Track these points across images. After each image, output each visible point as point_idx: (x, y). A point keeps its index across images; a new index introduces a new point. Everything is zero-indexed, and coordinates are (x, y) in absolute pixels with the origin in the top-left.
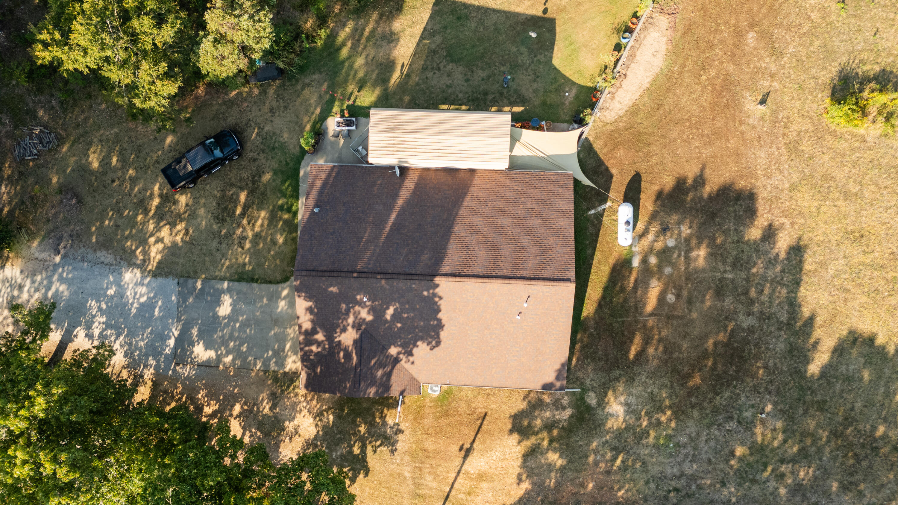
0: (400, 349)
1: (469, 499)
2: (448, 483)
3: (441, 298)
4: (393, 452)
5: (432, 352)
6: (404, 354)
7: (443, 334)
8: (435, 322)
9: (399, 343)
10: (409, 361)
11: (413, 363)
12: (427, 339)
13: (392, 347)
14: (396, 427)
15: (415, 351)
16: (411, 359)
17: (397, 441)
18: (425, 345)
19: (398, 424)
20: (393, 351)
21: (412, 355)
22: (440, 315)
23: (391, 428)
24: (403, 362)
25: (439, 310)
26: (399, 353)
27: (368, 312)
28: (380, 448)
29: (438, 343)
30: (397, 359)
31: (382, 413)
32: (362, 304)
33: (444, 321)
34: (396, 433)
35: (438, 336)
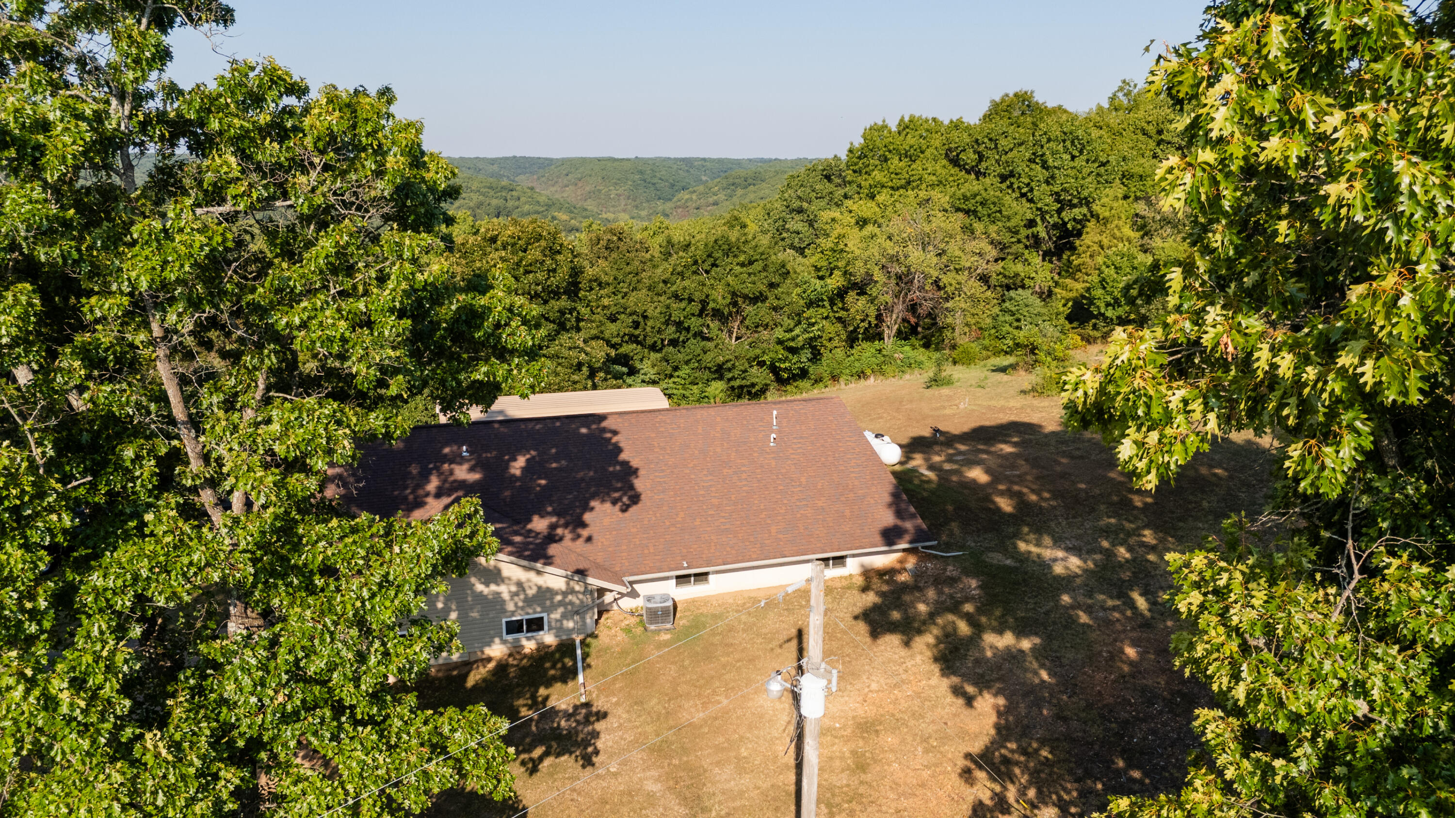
0: (554, 519)
1: (868, 777)
2: (787, 766)
3: (615, 433)
4: (588, 761)
5: (627, 514)
6: (566, 526)
7: (639, 484)
8: (618, 468)
9: (550, 509)
10: (579, 536)
11: (589, 539)
12: (608, 494)
13: (536, 518)
14: (584, 711)
15: (587, 517)
16: (585, 533)
17: (596, 735)
18: (608, 505)
19: (587, 705)
20: (539, 524)
21: (584, 525)
22: (623, 456)
23: (568, 716)
24: (567, 542)
25: (618, 450)
26: (553, 527)
27: (472, 469)
28: (548, 762)
29: (635, 499)
30: (551, 538)
31: (534, 697)
32: (457, 459)
33: (634, 463)
34: (587, 721)
35: (632, 487)
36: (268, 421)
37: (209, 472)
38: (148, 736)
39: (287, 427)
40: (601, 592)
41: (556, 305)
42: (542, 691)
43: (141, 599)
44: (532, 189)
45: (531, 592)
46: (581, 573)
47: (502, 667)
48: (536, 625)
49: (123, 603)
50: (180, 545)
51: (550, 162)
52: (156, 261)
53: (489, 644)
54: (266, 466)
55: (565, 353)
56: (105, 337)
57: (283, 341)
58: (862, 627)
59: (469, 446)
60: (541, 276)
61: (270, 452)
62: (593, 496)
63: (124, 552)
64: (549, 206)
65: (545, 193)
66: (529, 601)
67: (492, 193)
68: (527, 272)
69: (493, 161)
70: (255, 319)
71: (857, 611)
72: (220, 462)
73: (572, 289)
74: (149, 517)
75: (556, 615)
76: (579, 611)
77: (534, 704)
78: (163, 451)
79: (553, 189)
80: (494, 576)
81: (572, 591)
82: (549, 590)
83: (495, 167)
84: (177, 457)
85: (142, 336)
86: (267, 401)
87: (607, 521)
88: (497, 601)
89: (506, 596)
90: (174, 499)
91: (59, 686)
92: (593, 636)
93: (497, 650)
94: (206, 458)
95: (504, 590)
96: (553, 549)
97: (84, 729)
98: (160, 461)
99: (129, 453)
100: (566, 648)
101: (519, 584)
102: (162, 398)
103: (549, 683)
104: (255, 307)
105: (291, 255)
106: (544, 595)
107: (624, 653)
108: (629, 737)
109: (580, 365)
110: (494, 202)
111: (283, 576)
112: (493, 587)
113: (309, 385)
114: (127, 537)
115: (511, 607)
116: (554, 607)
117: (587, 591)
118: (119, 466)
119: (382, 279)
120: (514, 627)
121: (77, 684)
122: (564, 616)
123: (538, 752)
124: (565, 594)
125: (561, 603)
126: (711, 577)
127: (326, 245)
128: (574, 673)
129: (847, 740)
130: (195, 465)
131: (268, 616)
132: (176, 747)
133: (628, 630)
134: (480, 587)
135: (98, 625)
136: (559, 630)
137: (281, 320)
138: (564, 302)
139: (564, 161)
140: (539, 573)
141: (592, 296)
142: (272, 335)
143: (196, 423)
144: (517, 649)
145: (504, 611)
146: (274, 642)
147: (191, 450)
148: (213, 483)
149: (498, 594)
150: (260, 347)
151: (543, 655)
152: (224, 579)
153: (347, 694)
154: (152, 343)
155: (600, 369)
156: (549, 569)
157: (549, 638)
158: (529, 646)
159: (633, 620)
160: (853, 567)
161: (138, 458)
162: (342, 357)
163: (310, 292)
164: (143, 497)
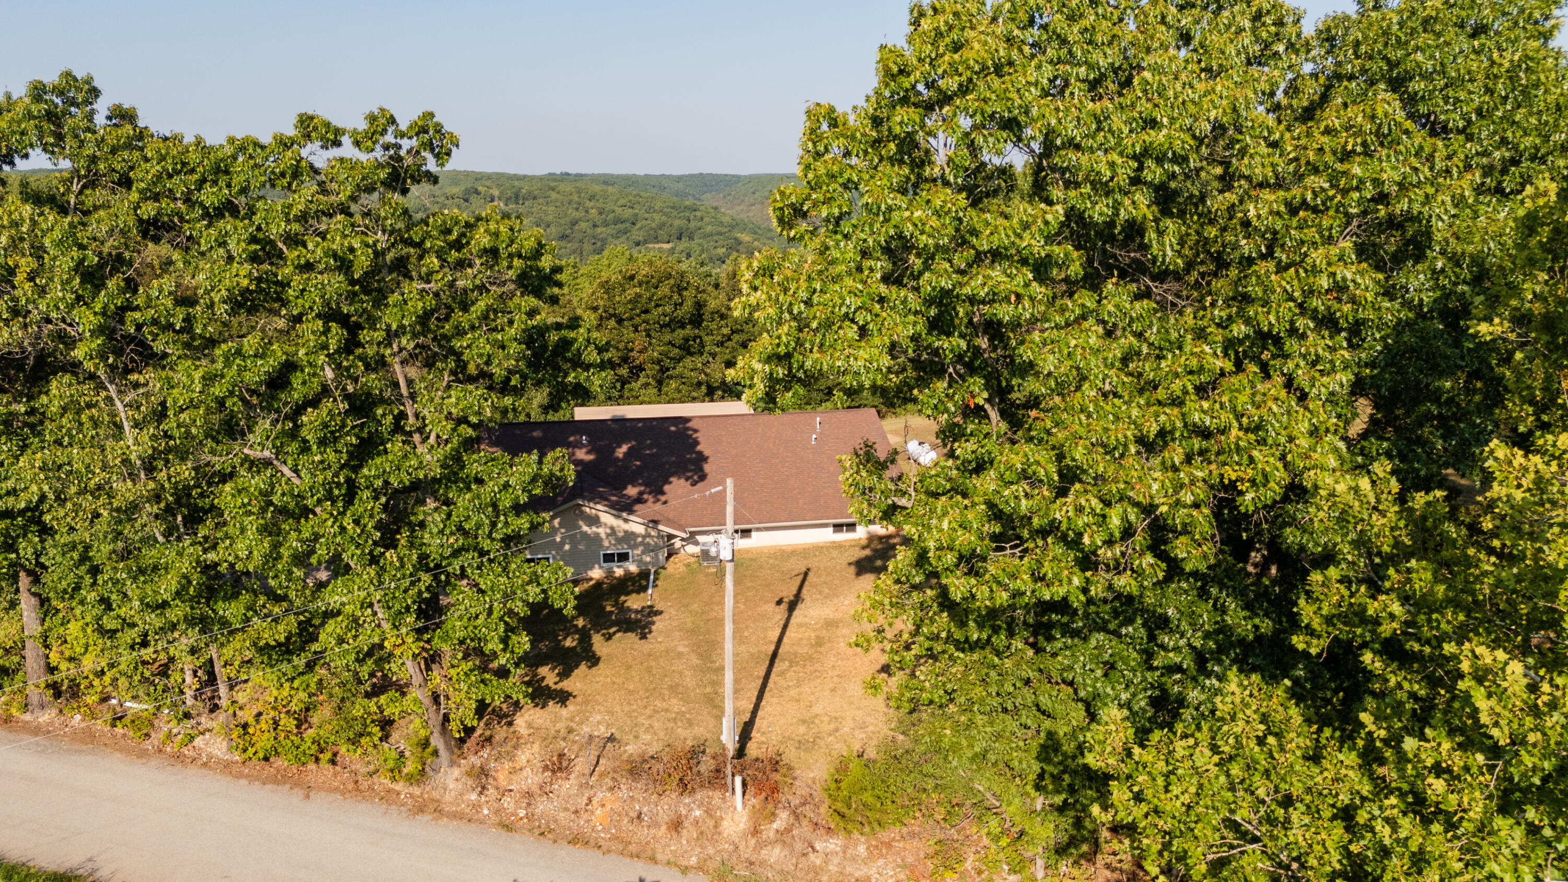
0: (643, 489)
3: (696, 431)
4: (643, 637)
5: (695, 488)
6: (650, 493)
7: (707, 468)
8: (694, 455)
9: (640, 481)
10: (659, 500)
11: (665, 502)
12: (684, 473)
13: (630, 487)
14: (648, 610)
15: (666, 488)
16: (663, 498)
17: (653, 623)
18: (682, 481)
19: (651, 607)
20: (632, 491)
21: (663, 493)
22: (699, 448)
23: (637, 612)
24: (650, 503)
25: (696, 443)
26: (641, 493)
27: (588, 453)
28: (619, 635)
29: (703, 477)
30: (639, 500)
31: (617, 601)
32: (579, 445)
33: (706, 453)
34: (649, 615)
35: (701, 470)
36: (450, 396)
37: (419, 424)
38: (388, 554)
39: (458, 399)
40: (671, 537)
41: (680, 333)
42: (623, 598)
43: (386, 483)
44: (716, 208)
45: (621, 534)
46: (655, 522)
47: (599, 584)
48: (623, 557)
49: (379, 483)
50: (405, 456)
51: (737, 179)
52: (399, 316)
53: (591, 568)
54: (447, 418)
55: (687, 373)
56: (370, 351)
57: (458, 355)
58: (852, 569)
59: (588, 435)
60: (668, 309)
61: (450, 413)
62: (673, 475)
63: (378, 460)
64: (733, 226)
65: (729, 212)
66: (619, 541)
67: (675, 213)
68: (657, 306)
69: (679, 179)
70: (443, 342)
71: (853, 559)
72: (424, 419)
73: (696, 320)
74: (389, 446)
75: (638, 551)
76: (655, 549)
77: (616, 604)
78: (396, 412)
79: (738, 208)
80: (594, 521)
81: (649, 536)
82: (633, 533)
83: (681, 186)
84: (402, 415)
85: (388, 351)
86: (449, 387)
87: (680, 491)
88: (597, 538)
89: (603, 536)
90: (400, 438)
91: (347, 522)
92: (664, 568)
93: (596, 573)
94: (417, 416)
95: (602, 531)
96: (637, 507)
97: (358, 546)
98: (395, 417)
99: (380, 412)
100: (644, 575)
101: (612, 528)
102: (396, 385)
103: (628, 594)
104: (444, 336)
105: (465, 308)
106: (629, 536)
107: (682, 579)
108: (675, 624)
109: (699, 384)
110: (677, 223)
111: (455, 482)
112: (594, 529)
113: (471, 379)
114: (379, 454)
115: (606, 544)
116: (636, 546)
117: (660, 536)
118: (374, 418)
119: (511, 322)
120: (609, 558)
121: (357, 522)
122: (643, 553)
123: (612, 630)
124: (644, 537)
125: (642, 543)
126: (753, 534)
127: (481, 305)
128: (645, 589)
129: (815, 630)
130: (411, 420)
131: (448, 502)
132: (401, 559)
133: (688, 565)
134: (585, 528)
135: (366, 494)
136: (640, 562)
137: (457, 344)
138: (688, 331)
139: (751, 178)
140: (626, 521)
141: (713, 326)
142: (452, 351)
143: (413, 397)
144: (610, 573)
145: (601, 546)
146: (449, 515)
147: (410, 412)
148: (420, 430)
149: (598, 534)
150: (446, 357)
151: (628, 577)
152: (426, 476)
153: (486, 544)
154: (393, 355)
155: (718, 388)
156: (632, 517)
157: (633, 568)
158: (619, 572)
159: (693, 560)
160: (861, 532)
161: (384, 415)
162: (488, 363)
163: (473, 328)
164: (386, 436)
